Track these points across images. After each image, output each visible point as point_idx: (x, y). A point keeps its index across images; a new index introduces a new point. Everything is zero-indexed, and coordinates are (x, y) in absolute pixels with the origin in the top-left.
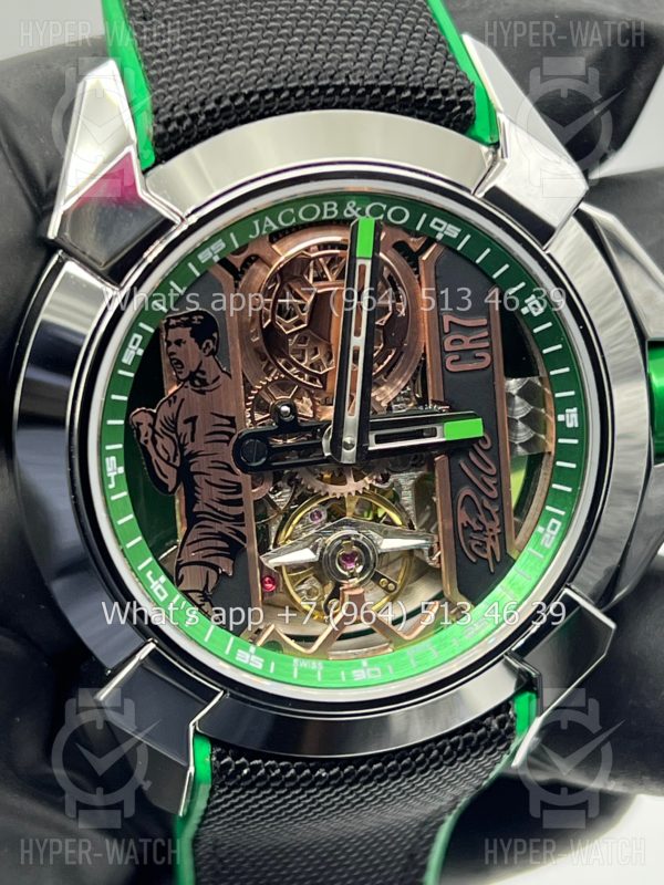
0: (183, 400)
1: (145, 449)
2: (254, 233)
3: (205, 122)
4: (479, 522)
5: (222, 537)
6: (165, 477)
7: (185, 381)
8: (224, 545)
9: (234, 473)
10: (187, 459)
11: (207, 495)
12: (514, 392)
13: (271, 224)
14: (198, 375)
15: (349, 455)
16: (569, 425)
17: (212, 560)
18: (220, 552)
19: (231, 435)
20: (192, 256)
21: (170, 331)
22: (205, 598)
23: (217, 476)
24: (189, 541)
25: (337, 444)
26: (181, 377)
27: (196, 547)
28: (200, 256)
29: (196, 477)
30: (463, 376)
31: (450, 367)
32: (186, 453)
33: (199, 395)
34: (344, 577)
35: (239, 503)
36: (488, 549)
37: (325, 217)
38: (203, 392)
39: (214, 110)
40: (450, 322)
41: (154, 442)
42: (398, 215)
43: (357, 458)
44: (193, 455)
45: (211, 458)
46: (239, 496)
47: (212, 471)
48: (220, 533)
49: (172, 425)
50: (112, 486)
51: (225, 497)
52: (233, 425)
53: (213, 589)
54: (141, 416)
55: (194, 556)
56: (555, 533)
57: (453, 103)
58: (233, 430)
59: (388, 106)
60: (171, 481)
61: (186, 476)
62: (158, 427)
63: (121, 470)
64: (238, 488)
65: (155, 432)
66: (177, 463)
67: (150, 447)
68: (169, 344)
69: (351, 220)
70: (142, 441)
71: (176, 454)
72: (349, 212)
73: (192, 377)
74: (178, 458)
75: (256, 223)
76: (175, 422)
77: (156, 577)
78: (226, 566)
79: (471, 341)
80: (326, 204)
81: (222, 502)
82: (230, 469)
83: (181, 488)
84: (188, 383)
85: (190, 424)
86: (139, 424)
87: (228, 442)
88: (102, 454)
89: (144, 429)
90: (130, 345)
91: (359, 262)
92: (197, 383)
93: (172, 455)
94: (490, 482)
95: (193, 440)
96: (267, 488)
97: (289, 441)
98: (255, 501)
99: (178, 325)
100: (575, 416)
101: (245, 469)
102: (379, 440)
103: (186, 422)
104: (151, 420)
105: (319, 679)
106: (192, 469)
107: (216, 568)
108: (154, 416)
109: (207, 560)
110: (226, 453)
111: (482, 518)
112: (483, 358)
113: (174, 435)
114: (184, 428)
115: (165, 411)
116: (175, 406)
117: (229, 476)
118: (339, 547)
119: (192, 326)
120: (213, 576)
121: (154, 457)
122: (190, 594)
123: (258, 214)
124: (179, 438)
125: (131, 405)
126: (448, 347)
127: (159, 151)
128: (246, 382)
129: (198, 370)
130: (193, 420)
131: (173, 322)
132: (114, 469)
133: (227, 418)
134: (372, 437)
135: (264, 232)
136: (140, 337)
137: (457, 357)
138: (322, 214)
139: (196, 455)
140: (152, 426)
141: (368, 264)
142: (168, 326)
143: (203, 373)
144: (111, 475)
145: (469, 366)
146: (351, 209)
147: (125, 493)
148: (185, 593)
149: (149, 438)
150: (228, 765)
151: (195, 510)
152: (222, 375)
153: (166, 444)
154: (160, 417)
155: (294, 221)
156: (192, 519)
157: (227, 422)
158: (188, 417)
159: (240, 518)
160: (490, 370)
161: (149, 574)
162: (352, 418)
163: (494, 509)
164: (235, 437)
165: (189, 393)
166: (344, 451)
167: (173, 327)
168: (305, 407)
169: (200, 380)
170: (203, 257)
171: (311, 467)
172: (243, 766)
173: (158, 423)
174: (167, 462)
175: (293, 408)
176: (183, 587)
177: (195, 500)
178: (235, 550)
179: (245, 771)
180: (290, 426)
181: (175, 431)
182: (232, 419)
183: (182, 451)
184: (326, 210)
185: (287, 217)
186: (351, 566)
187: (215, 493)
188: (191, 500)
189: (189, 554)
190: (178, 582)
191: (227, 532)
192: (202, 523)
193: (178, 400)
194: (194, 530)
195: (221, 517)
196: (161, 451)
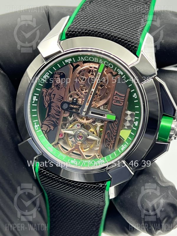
0: (54, 90)
1: (43, 97)
2: (79, 60)
3: (78, 33)
4: (109, 139)
5: (53, 121)
6: (46, 105)
7: (55, 86)
9: (60, 109)
11: (53, 112)
12: (129, 114)
13: (83, 59)
14: (59, 86)
16: (136, 125)
17: (50, 125)
18: (52, 124)
19: (61, 101)
20: (64, 60)
21: (56, 75)
24: (46, 120)
25: (82, 111)
26: (55, 85)
29: (52, 107)
30: (115, 106)
31: (113, 103)
32: (51, 101)
33: (57, 90)
36: (110, 146)
37: (95, 61)
38: (58, 90)
39: (80, 32)
40: (116, 93)
41: (46, 97)
42: (111, 66)
44: (52, 102)
45: (56, 104)
46: (59, 114)
47: (55, 107)
48: (53, 120)
49: (50, 94)
50: (33, 102)
51: (56, 113)
53: (48, 132)
54: (44, 90)
55: (46, 123)
56: (125, 148)
57: (133, 46)
58: (62, 100)
60: (46, 106)
61: (50, 106)
62: (47, 94)
63: (37, 100)
64: (60, 112)
65: (46, 94)
66: (49, 103)
67: (44, 97)
68: (55, 77)
69: (100, 63)
70: (43, 95)
71: (49, 101)
72: (100, 62)
73: (57, 86)
74: (49, 102)
75: (79, 57)
76: (51, 94)
77: (37, 124)
78: (52, 128)
79: (120, 99)
80: (95, 58)
81: (55, 114)
82: (59, 108)
83: (48, 108)
84: (56, 87)
85: (54, 95)
86: (44, 92)
87: (60, 102)
88: (33, 95)
89: (44, 93)
90: (46, 75)
91: (99, 73)
92: (58, 87)
94: (115, 131)
95: (53, 99)
97: (74, 107)
98: (63, 117)
99: (58, 74)
100: (137, 123)
102: (92, 113)
103: (53, 95)
104: (46, 92)
105: (63, 159)
107: (50, 127)
108: (47, 91)
109: (49, 125)
110: (59, 104)
111: (110, 138)
112: (121, 103)
113: (50, 97)
115: (50, 91)
116: (52, 91)
117: (58, 109)
118: (79, 133)
119: (61, 75)
120: (49, 129)
121: (45, 100)
122: (43, 131)
125: (43, 87)
126: (114, 98)
127: (67, 36)
128: (69, 90)
129: (59, 85)
130: (55, 95)
131: (57, 73)
133: (62, 97)
134: (90, 112)
135: (81, 60)
136: (48, 74)
137: (115, 101)
139: (53, 102)
140: (46, 93)
142: (55, 74)
143: (60, 86)
144: (34, 100)
145: (118, 104)
146: (101, 61)
147: (36, 105)
148: (42, 130)
149: (45, 95)
150: (42, 170)
151: (49, 114)
153: (48, 98)
154: (48, 92)
155: (88, 60)
156: (48, 115)
158: (54, 94)
160: (122, 106)
161: (35, 123)
163: (114, 138)
164: (62, 101)
165: (55, 89)
167: (56, 74)
168: (80, 101)
169: (59, 87)
170: (66, 61)
172: (45, 172)
173: (47, 93)
174: (47, 102)
175: (77, 100)
177: (50, 112)
178: (55, 125)
180: (75, 103)
181: (50, 96)
183: (50, 100)
184: (95, 60)
185: (86, 58)
186: (80, 138)
187: (55, 112)
188: (49, 111)
189: (45, 122)
190: (42, 127)
191: (54, 121)
192: (50, 117)
193: (53, 90)
194: (48, 118)
195: (54, 117)
196: (46, 99)
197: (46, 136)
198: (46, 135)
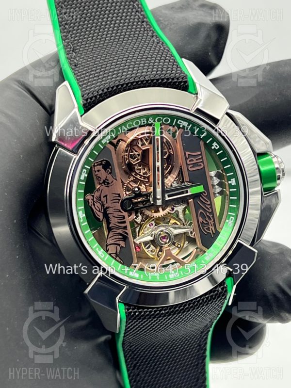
1: (91, 208)
2: (119, 132)
3: (99, 98)
4: (206, 221)
5: (120, 234)
6: (99, 216)
7: (102, 183)
8: (121, 237)
9: (122, 212)
10: (105, 210)
11: (114, 221)
12: (213, 176)
13: (125, 128)
14: (106, 181)
15: (159, 203)
16: (233, 184)
17: (118, 242)
18: (120, 239)
19: (119, 200)
20: (100, 142)
21: (95, 167)
22: (117, 256)
23: (116, 214)
24: (109, 237)
25: (155, 199)
26: (100, 182)
27: (112, 238)
28: (102, 142)
29: (109, 215)
30: (194, 172)
31: (190, 169)
32: (105, 207)
33: (107, 188)
34: (163, 244)
35: (125, 222)
36: (210, 229)
37: (142, 124)
38: (108, 187)
39: (102, 94)
40: (188, 154)
41: (94, 205)
42: (167, 121)
43: (162, 203)
44: (107, 208)
45: (114, 208)
46: (124, 220)
47: (114, 213)
48: (119, 233)
49: (99, 198)
50: (82, 221)
51: (119, 221)
52: (120, 196)
53: (119, 252)
54: (89, 197)
55: (112, 242)
56: (232, 221)
57: (181, 82)
58: (120, 198)
59: (159, 85)
60: (101, 217)
61: (106, 215)
62: (95, 200)
63: (84, 215)
64: (124, 217)
65: (94, 201)
66: (103, 211)
67: (93, 207)
68: (95, 172)
69: (151, 124)
70: (90, 205)
71: (102, 208)
72: (150, 121)
73: (104, 182)
74: (103, 209)
75: (120, 128)
76: (100, 197)
77: (99, 250)
78: (122, 244)
79: (196, 160)
80: (142, 120)
81: (119, 223)
82: (120, 211)
83: (105, 219)
84: (103, 184)
86: (88, 199)
87: (118, 202)
88: (77, 211)
89: (90, 201)
90: (83, 173)
91: (156, 138)
92: (106, 184)
93: (100, 209)
94: (208, 207)
95: (107, 203)
96: (133, 216)
97: (139, 200)
98: (130, 222)
99: (98, 165)
100: (234, 181)
101: (125, 211)
102: (169, 196)
103: (104, 197)
104: (92, 198)
105: (158, 279)
106: (108, 212)
107: (119, 245)
108: (93, 196)
109: (116, 242)
110: (118, 206)
111: (207, 219)
112: (201, 165)
113: (100, 202)
114: (103, 199)
115: (97, 194)
116: (100, 192)
117: (120, 214)
118: (160, 234)
119: (103, 165)
120: (119, 248)
121: (95, 210)
122: (112, 255)
123: (120, 126)
124: (102, 203)
125: (85, 193)
126: (188, 163)
127: (85, 109)
128: (122, 182)
129: (106, 179)
130: (106, 196)
131: (96, 164)
132: (82, 215)
133: (117, 194)
134: (166, 196)
135: (123, 131)
136: (86, 170)
137: (192, 166)
138: (141, 122)
139: (108, 208)
140: (93, 200)
141: (159, 138)
142: (94, 166)
143: (108, 180)
144: (81, 217)
145: (197, 168)
147: (86, 223)
148: (110, 254)
149: (92, 204)
150: (131, 312)
151: (110, 226)
152: (114, 180)
153: (98, 205)
154: (95, 196)
156: (109, 229)
157: (118, 196)
158: (104, 195)
159: (125, 227)
160: (204, 169)
161: (97, 249)
162: (159, 190)
163: (211, 216)
164: (121, 201)
165: (103, 187)
166: (157, 201)
167: (96, 166)
168: (143, 188)
170: (103, 142)
171: (147, 208)
172: (136, 312)
173: (95, 198)
174: (99, 211)
175: (139, 189)
176: (109, 252)
177: (110, 223)
178: (125, 238)
179: (137, 314)
180: (139, 195)
181: (100, 200)
182: (119, 194)
183: (104, 207)
184: (142, 122)
185: (130, 125)
186: (165, 240)
187: (116, 220)
188: (108, 223)
189: (110, 241)
190: (107, 251)
191: (121, 232)
192: (113, 230)
193: (101, 190)
194: (110, 233)
195: (119, 228)
196: (97, 208)
197: (120, 260)
198: (118, 258)
